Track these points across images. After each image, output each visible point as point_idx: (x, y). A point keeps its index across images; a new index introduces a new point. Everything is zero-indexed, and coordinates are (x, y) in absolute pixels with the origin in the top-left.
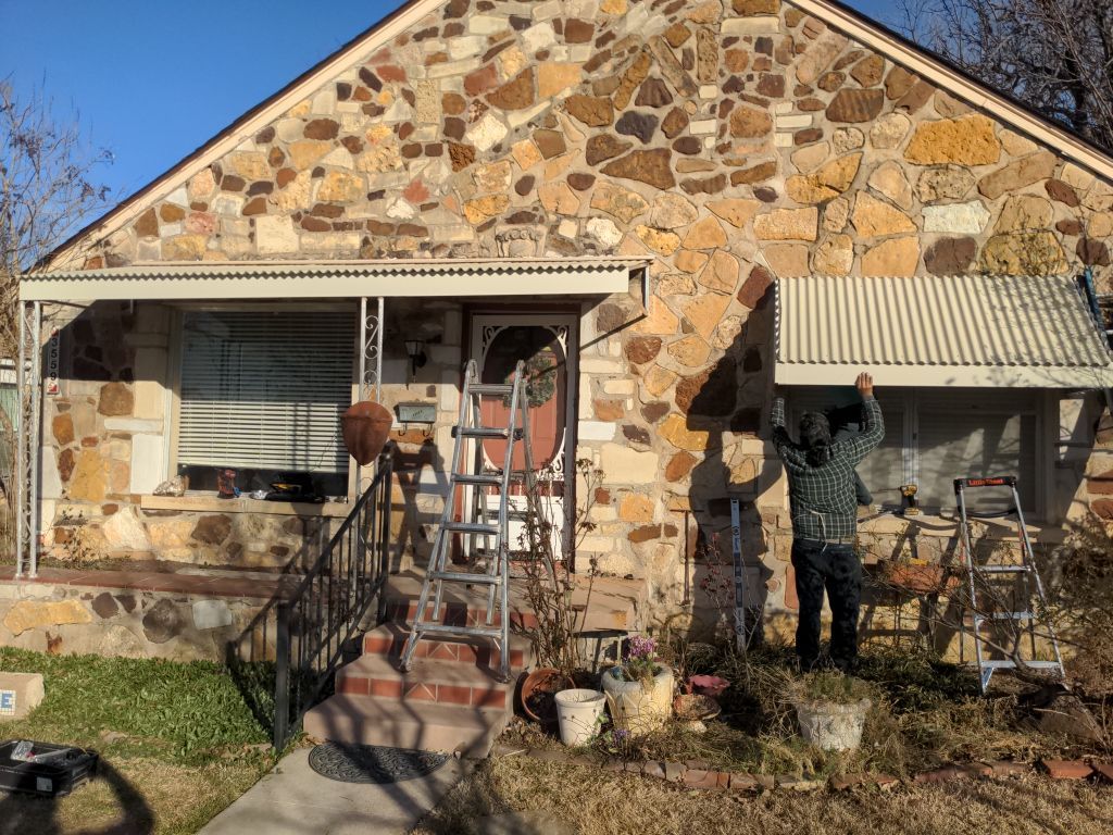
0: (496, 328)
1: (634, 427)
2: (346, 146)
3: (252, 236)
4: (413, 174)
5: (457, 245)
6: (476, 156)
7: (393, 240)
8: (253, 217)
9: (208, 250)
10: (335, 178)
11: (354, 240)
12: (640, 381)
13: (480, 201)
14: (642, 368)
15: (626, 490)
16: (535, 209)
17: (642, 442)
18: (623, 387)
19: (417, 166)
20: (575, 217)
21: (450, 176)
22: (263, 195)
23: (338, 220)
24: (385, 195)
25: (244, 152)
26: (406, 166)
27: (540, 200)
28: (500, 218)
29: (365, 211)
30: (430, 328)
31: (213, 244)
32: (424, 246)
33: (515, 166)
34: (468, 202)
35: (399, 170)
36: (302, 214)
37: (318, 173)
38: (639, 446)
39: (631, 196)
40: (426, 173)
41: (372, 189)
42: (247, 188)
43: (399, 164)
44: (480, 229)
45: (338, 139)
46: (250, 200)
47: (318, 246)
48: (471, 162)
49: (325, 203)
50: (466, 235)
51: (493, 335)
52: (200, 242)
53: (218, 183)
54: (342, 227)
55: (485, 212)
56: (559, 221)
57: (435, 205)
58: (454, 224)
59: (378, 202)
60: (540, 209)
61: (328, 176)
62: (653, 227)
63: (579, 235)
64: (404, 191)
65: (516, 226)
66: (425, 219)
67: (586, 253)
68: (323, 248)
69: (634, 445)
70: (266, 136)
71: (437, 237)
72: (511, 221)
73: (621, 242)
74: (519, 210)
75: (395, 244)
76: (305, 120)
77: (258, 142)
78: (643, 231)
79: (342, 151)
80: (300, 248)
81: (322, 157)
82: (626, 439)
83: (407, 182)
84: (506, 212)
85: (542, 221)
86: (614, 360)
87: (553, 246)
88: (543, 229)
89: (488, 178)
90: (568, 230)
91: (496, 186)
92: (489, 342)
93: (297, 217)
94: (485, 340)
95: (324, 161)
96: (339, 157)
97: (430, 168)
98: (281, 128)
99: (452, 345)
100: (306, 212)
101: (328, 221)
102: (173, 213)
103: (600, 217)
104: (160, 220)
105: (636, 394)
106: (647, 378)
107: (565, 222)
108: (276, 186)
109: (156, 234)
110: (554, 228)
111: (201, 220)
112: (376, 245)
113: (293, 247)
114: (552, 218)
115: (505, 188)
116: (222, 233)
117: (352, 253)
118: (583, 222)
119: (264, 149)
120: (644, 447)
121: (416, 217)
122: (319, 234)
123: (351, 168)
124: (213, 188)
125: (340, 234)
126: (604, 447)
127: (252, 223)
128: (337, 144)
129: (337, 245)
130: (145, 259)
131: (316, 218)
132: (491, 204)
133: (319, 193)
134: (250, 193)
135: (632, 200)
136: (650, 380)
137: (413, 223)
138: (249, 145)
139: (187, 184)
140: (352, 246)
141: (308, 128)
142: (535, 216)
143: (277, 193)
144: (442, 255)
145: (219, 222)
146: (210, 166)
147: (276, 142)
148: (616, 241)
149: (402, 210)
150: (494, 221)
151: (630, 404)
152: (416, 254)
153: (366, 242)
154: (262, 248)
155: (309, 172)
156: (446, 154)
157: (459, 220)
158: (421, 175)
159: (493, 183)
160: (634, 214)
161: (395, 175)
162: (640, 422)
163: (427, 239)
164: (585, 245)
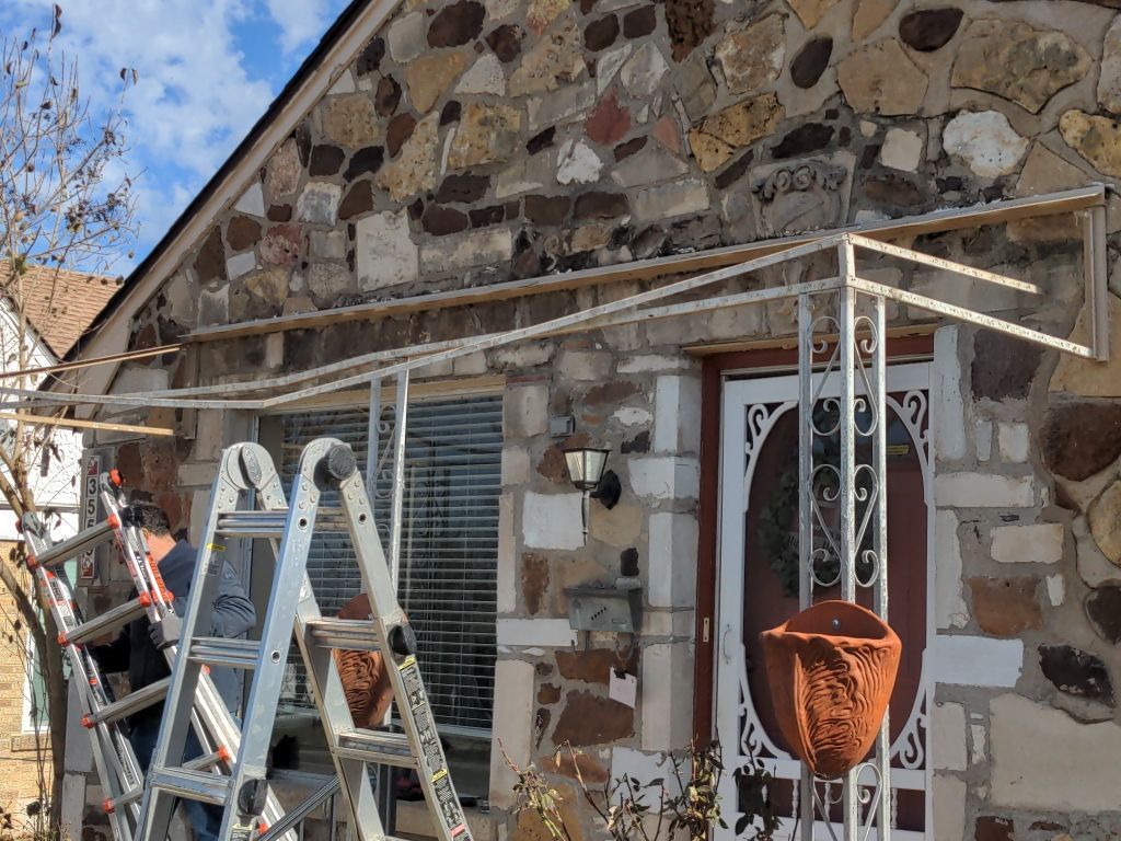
0: (771, 407)
1: (1068, 652)
2: (494, 48)
3: (351, 257)
4: (602, 83)
5: (680, 225)
6: (715, 19)
7: (566, 232)
8: (351, 220)
9: (290, 294)
10: (475, 119)
11: (503, 241)
12: (1079, 525)
13: (723, 116)
14: (1082, 491)
15: (1055, 827)
16: (832, 114)
17: (1089, 694)
18: (1038, 543)
19: (611, 64)
20: (917, 118)
21: (667, 74)
22: (367, 175)
23: (481, 205)
24: (555, 139)
25: (340, 96)
26: (591, 68)
27: (840, 92)
28: (759, 149)
29: (523, 178)
30: (628, 416)
31: (297, 284)
32: (619, 237)
33: (792, 22)
34: (699, 126)
35: (580, 80)
36: (424, 200)
37: (451, 113)
38: (1079, 705)
39: (1045, 42)
40: (625, 78)
41: (534, 128)
42: (345, 167)
43: (579, 66)
44: (723, 180)
45: (481, 38)
46: (348, 188)
47: (446, 264)
48: (707, 33)
49: (459, 174)
50: (694, 200)
51: (766, 424)
52: (279, 278)
53: (305, 166)
54: (485, 218)
55: (731, 140)
56: (881, 134)
57: (638, 144)
58: (673, 179)
59: (546, 154)
60: (843, 112)
61: (465, 117)
62: (1103, 112)
63: (924, 161)
64: (585, 124)
65: (792, 163)
66: (621, 178)
67: (940, 203)
68: (455, 266)
69: (1071, 702)
70: (372, 56)
71: (642, 213)
72: (780, 153)
73: (1022, 164)
74: (796, 125)
75: (569, 239)
76: (430, 12)
77: (360, 74)
78: (1075, 125)
79: (489, 59)
80: (421, 274)
81: (456, 80)
82: (1050, 683)
83: (590, 102)
84: (774, 133)
85: (846, 138)
86: (1012, 471)
87: (868, 194)
88: (845, 159)
89: (738, 61)
90: (902, 153)
91: (752, 76)
92: (759, 441)
93: (416, 209)
94: (749, 439)
95: (460, 88)
96: (481, 74)
97: (631, 64)
98: (394, 37)
99: (667, 454)
100: (430, 197)
101: (463, 208)
102: (243, 232)
103: (973, 109)
104: (227, 246)
105: (1069, 563)
106: (1096, 516)
107: (895, 134)
108: (386, 154)
109: (224, 276)
110: (872, 152)
111: (281, 240)
112: (538, 248)
113: (410, 272)
114: (868, 128)
115: (772, 76)
116: (310, 260)
117: (500, 269)
118: (934, 128)
119: (367, 84)
120: (1095, 709)
121: (604, 175)
122: (448, 239)
123: (502, 93)
124: (298, 175)
125: (481, 233)
126: (994, 704)
127: (352, 232)
128: (479, 49)
129: (477, 257)
130: (208, 324)
131: (445, 206)
132: (740, 119)
133: (452, 153)
134: (349, 176)
135: (1048, 51)
136: (1102, 526)
137: (602, 188)
138: (346, 84)
139: (263, 173)
140: (500, 254)
141: (433, 27)
142: (831, 130)
143: (387, 168)
144: (649, 251)
145: (307, 237)
146: (293, 135)
147: (386, 67)
148: (1009, 163)
149: (581, 164)
150: (749, 156)
151: (1055, 589)
152: (605, 256)
153: (522, 243)
154: (365, 280)
155: (436, 115)
156: (662, 27)
157: (683, 167)
158: (616, 82)
159: (748, 71)
160: (1054, 86)
161: (570, 92)
162: (1082, 636)
163: (625, 221)
164: (939, 182)
